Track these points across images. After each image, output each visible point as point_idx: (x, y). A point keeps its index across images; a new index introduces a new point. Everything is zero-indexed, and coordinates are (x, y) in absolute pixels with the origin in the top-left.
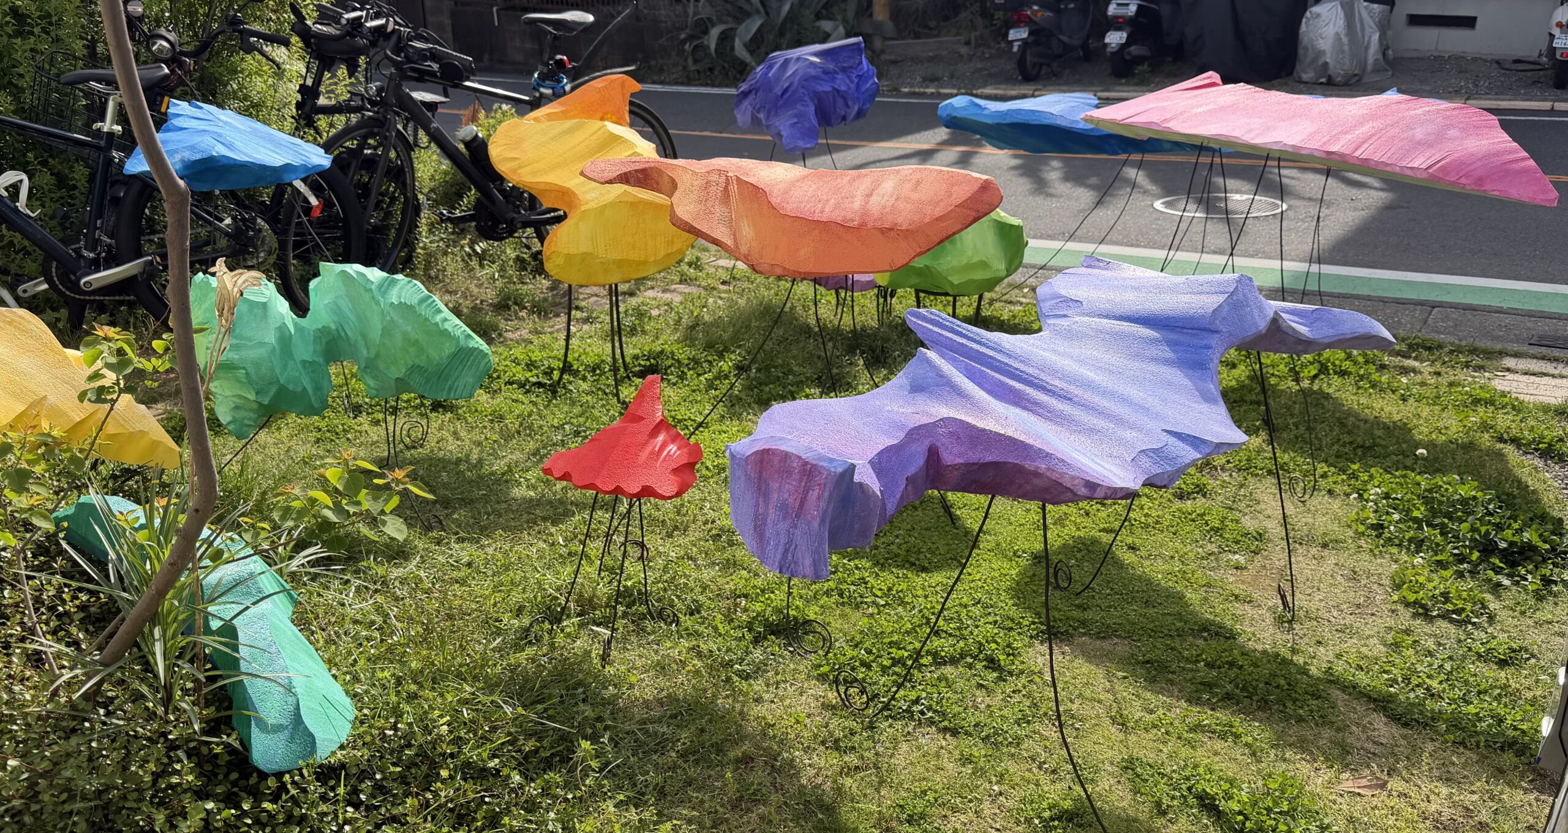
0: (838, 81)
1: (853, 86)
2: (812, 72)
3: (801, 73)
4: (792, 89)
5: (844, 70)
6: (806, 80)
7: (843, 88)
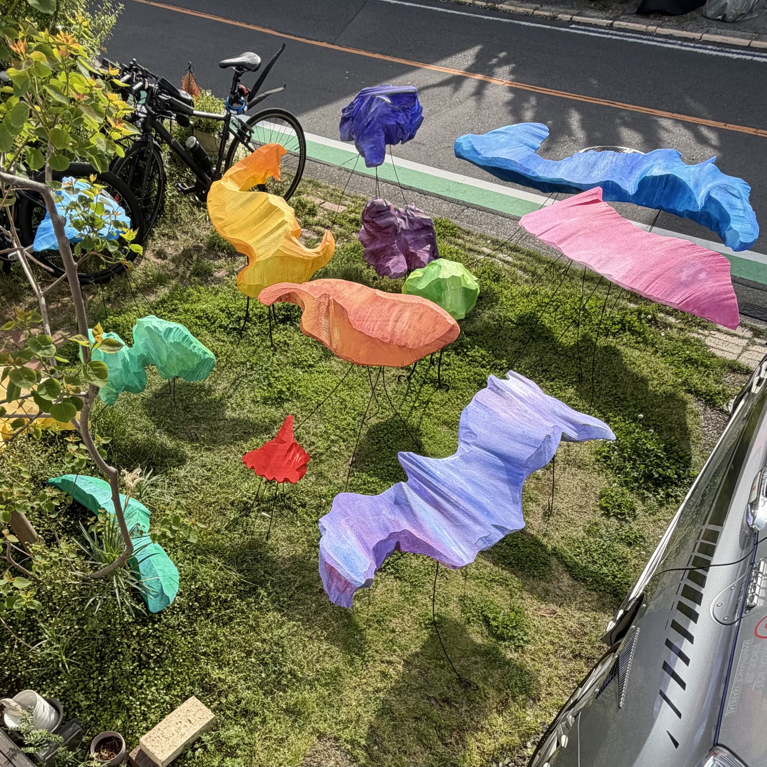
0: (400, 118)
1: (408, 121)
2: (386, 111)
3: (379, 111)
4: (373, 122)
5: (404, 110)
6: (381, 117)
7: (402, 122)
